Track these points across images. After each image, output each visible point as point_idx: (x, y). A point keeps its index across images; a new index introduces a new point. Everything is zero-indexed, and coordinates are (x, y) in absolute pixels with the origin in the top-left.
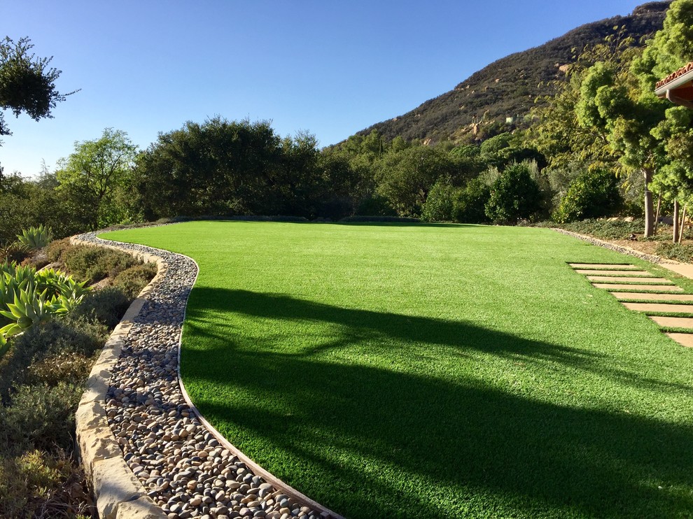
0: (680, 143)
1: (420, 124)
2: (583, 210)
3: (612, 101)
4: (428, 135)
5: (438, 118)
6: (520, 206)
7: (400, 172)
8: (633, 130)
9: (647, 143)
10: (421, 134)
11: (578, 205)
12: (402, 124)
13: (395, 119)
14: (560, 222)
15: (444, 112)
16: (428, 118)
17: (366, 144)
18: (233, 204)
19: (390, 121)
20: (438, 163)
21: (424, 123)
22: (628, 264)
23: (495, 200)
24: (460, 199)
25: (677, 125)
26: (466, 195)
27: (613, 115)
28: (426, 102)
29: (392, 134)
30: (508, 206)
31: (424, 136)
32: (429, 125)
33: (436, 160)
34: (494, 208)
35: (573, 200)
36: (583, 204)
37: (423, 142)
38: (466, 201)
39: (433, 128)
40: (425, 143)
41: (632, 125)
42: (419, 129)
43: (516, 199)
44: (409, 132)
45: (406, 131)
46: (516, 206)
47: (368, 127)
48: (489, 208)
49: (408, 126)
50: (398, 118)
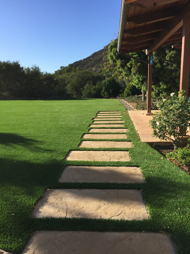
0: (135, 68)
1: (92, 61)
2: (132, 92)
3: (116, 54)
4: (95, 66)
5: (98, 59)
6: (112, 92)
7: (74, 80)
8: (123, 64)
9: (127, 69)
10: (92, 65)
11: (130, 91)
12: (85, 62)
13: (83, 60)
14: (125, 97)
15: (100, 57)
16: (94, 59)
17: (66, 70)
18: (5, 94)
19: (81, 61)
20: (89, 77)
21: (93, 61)
22: (119, 111)
23: (104, 90)
24: (94, 90)
25: (135, 62)
26: (96, 88)
27: (117, 59)
28: (94, 53)
29: (82, 65)
30: (108, 92)
31: (93, 66)
32: (95, 62)
33: (88, 75)
34: (104, 93)
35: (128, 89)
36: (131, 90)
37: (93, 68)
38: (96, 90)
39: (96, 63)
40: (93, 69)
41: (123, 62)
42: (91, 63)
43: (111, 89)
44: (88, 65)
45: (87, 64)
46: (111, 92)
47: (73, 63)
48: (103, 92)
49: (88, 62)
50: (84, 59)
